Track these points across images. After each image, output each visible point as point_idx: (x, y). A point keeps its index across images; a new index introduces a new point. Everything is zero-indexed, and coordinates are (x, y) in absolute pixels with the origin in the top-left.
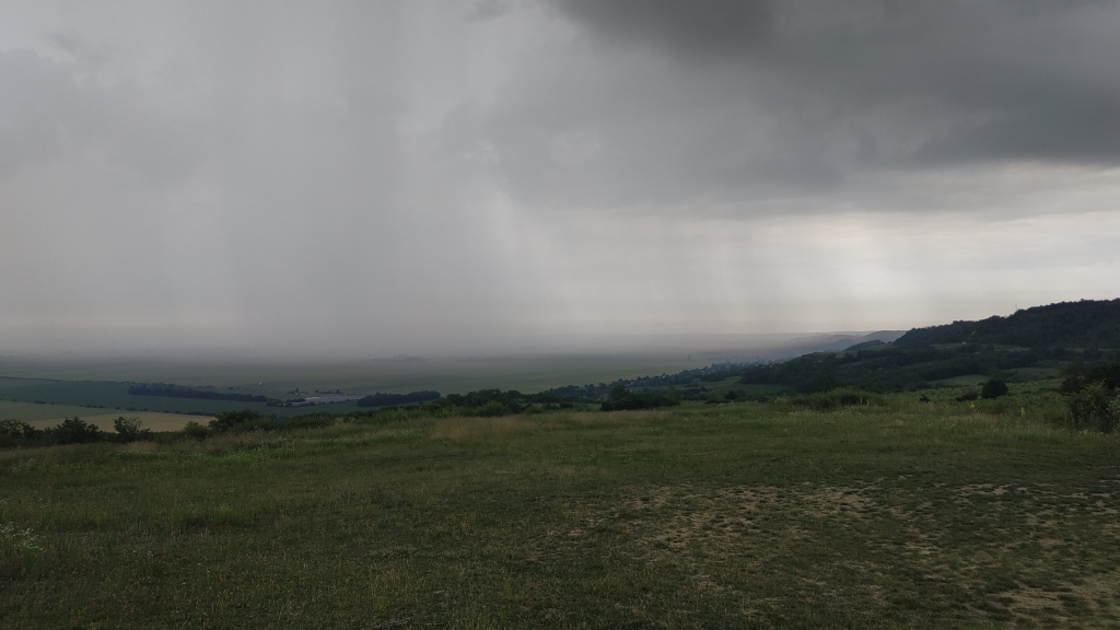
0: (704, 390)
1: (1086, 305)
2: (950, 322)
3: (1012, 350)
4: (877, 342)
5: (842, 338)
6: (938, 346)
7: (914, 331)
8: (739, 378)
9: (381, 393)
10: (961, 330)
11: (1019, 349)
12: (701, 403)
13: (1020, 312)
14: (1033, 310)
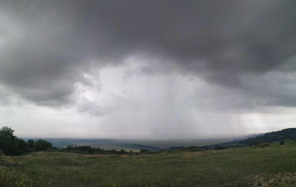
0: (232, 145)
1: (292, 129)
2: (272, 132)
3: (282, 136)
4: (260, 135)
5: (255, 135)
6: (271, 136)
7: (266, 133)
8: (238, 143)
9: (174, 146)
10: (274, 133)
11: (283, 136)
12: (232, 148)
13: (282, 130)
14: (284, 130)
